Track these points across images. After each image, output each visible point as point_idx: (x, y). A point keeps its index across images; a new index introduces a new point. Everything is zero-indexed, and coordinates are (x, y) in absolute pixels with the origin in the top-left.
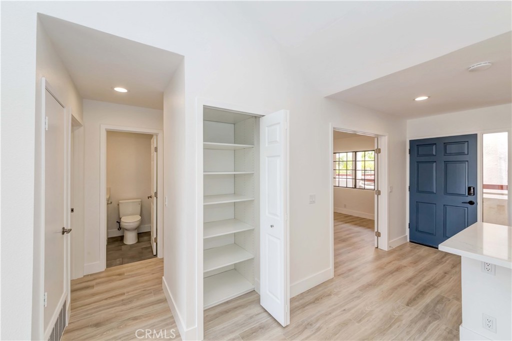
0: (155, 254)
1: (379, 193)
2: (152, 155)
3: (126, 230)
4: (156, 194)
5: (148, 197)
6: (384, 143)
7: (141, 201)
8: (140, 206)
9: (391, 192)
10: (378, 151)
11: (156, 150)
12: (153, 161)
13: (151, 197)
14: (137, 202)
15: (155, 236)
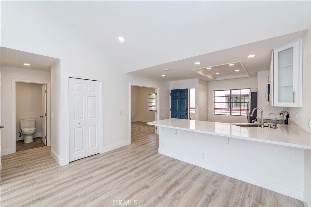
0: (45, 144)
1: (156, 111)
2: (43, 94)
3: (26, 135)
4: (46, 114)
5: (41, 117)
6: (158, 91)
7: (35, 120)
8: (35, 122)
9: (161, 111)
10: (156, 94)
11: (46, 92)
12: (44, 97)
13: (42, 117)
14: (33, 120)
15: (45, 136)
